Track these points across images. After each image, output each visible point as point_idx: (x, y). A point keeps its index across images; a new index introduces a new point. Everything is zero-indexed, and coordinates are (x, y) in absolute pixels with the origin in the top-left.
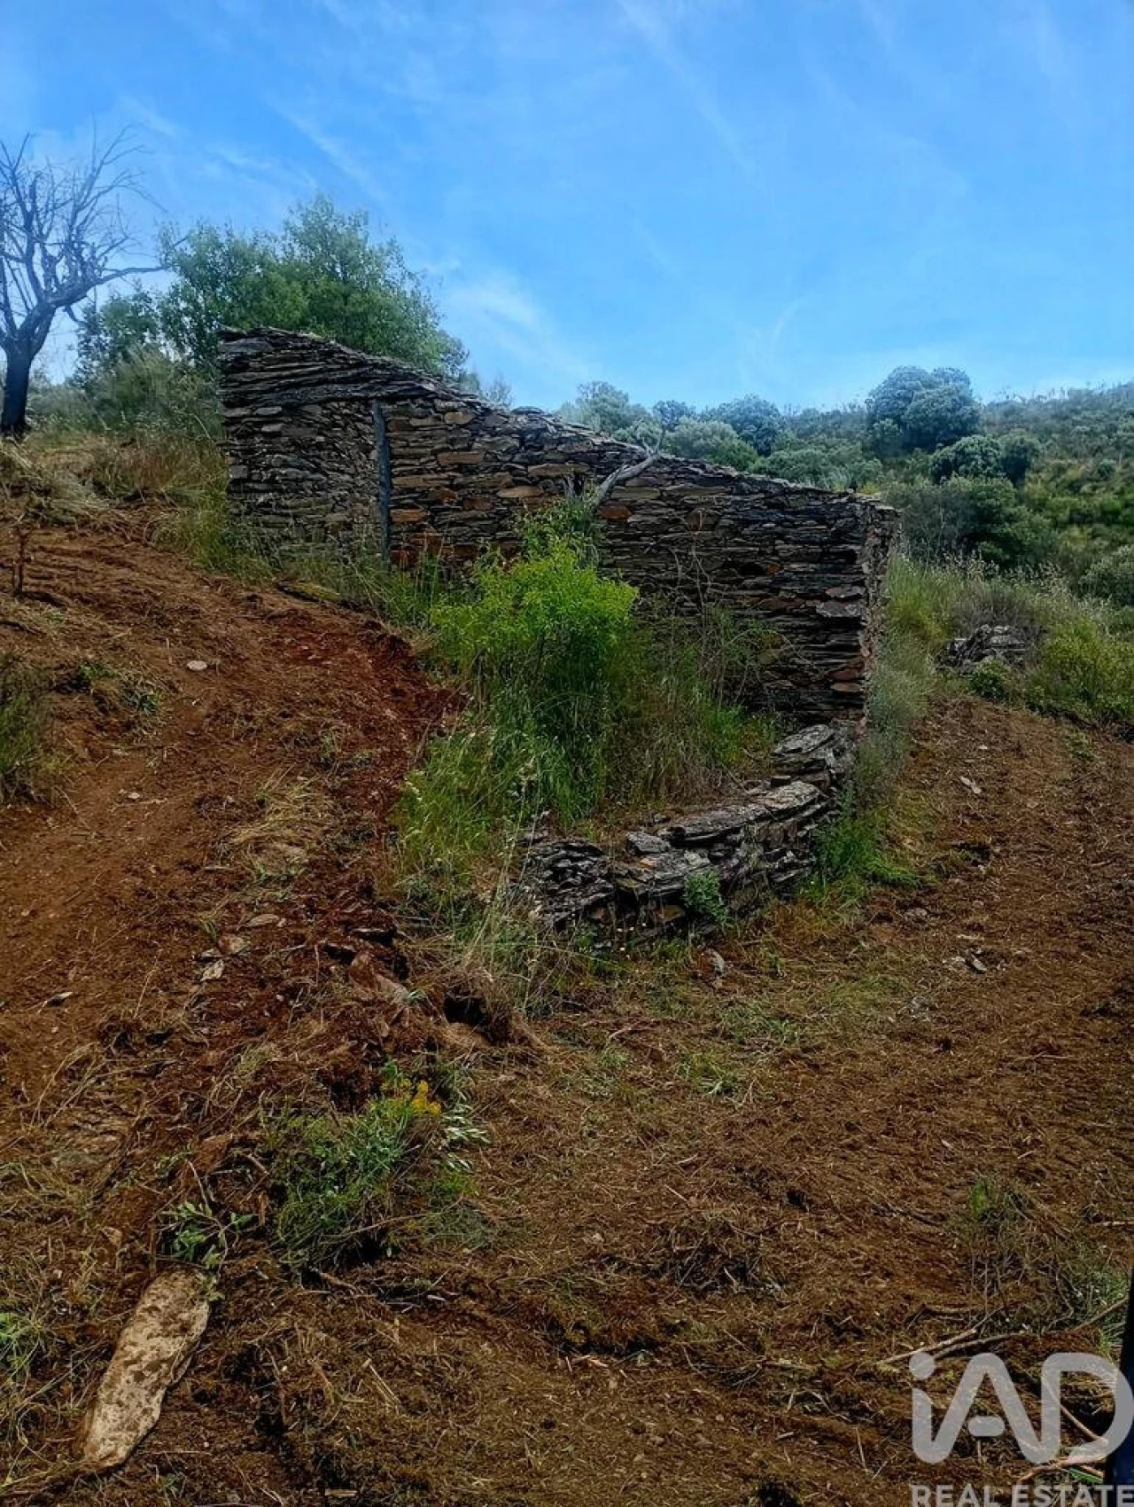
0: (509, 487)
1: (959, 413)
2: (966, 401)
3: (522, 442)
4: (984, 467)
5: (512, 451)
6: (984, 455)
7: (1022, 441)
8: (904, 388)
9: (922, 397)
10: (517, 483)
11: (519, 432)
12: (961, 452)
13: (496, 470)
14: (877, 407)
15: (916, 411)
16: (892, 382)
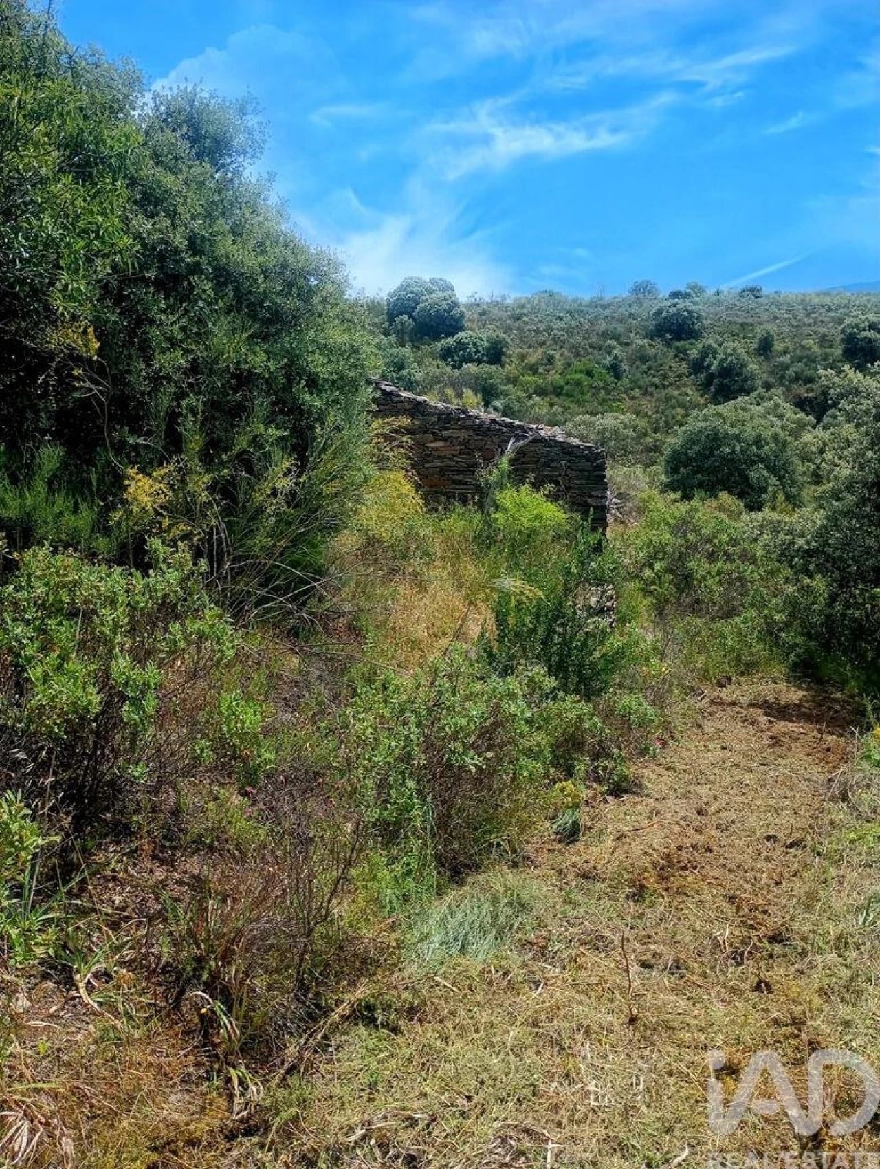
0: (432, 442)
1: (452, 313)
2: (455, 304)
3: (439, 419)
4: (475, 353)
5: (433, 424)
6: (475, 344)
7: (498, 336)
8: (412, 292)
9: (427, 300)
10: (436, 440)
11: (438, 414)
12: (459, 342)
13: (425, 432)
14: (395, 305)
15: (423, 309)
16: (403, 288)
